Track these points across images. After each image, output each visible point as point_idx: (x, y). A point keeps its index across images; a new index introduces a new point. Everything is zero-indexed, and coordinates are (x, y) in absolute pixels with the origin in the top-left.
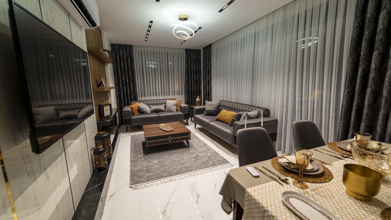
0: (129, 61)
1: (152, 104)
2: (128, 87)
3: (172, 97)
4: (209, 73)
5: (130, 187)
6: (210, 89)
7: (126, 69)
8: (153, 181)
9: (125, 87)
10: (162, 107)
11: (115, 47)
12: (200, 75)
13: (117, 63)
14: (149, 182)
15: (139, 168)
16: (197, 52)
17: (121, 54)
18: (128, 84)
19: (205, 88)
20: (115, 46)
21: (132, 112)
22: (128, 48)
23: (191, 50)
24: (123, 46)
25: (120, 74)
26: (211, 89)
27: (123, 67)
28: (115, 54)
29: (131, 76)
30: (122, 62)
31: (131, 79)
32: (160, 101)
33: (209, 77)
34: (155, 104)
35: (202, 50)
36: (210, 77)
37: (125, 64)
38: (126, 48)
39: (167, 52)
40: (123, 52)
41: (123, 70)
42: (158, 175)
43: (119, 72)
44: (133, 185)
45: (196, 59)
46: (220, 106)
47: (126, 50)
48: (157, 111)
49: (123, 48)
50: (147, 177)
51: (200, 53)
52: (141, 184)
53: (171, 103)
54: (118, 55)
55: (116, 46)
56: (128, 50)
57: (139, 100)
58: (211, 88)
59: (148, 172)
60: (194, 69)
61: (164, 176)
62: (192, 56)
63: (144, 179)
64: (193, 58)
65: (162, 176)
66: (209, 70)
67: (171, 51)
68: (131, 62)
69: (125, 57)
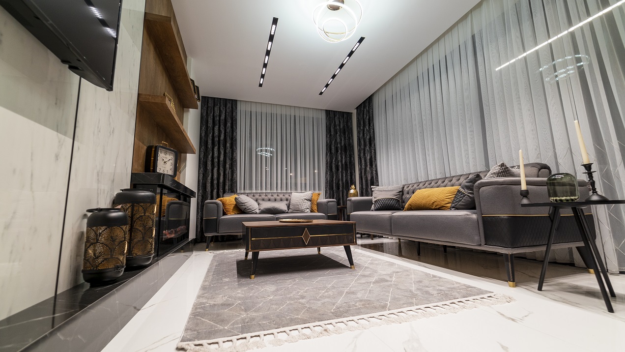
0: (229, 124)
1: (263, 200)
2: (221, 168)
4: (370, 145)
5: (178, 349)
6: (374, 172)
7: (222, 137)
8: (262, 333)
9: (215, 169)
10: (282, 206)
11: (208, 103)
12: (352, 156)
13: (207, 127)
14: (248, 335)
15: (220, 299)
16: (345, 116)
17: (217, 113)
18: (221, 163)
19: (363, 174)
20: (208, 100)
21: (223, 210)
22: (229, 105)
23: (335, 112)
24: (222, 101)
25: (210, 146)
26: (377, 174)
27: (216, 133)
28: (207, 112)
29: (228, 150)
30: (217, 126)
31: (229, 155)
32: (278, 195)
33: (371, 152)
34: (269, 200)
35: (354, 112)
36: (373, 151)
37: (221, 129)
38: (226, 104)
39: (295, 116)
40: (220, 110)
41: (216, 139)
42: (278, 316)
43: (210, 142)
44: (190, 340)
45: (344, 127)
46: (405, 193)
47: (226, 108)
49: (222, 104)
50: (243, 320)
51: (351, 118)
52: (220, 340)
53: (300, 197)
54: (212, 115)
55: (210, 100)
56: (229, 108)
57: (238, 192)
58: (376, 171)
59: (246, 310)
60: (341, 143)
61: (298, 318)
62: (337, 123)
63: (233, 324)
64: (340, 125)
65: (291, 319)
66: (370, 139)
67: (302, 115)
68: (232, 127)
69: (223, 117)
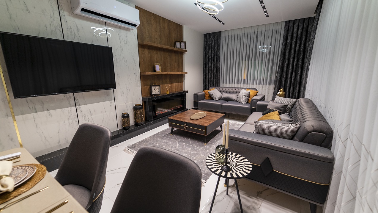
0: (216, 48)
1: (226, 92)
3: (241, 86)
9: (210, 73)
10: (233, 96)
20: (207, 35)
22: (216, 35)
25: (207, 61)
27: (210, 54)
28: (206, 42)
29: (216, 62)
31: (215, 65)
32: (235, 89)
34: (230, 92)
37: (212, 51)
39: (258, 32)
40: (212, 40)
41: (210, 57)
47: (215, 38)
48: (228, 100)
49: (213, 36)
54: (208, 44)
57: (220, 86)
67: (264, 29)
69: (213, 44)
